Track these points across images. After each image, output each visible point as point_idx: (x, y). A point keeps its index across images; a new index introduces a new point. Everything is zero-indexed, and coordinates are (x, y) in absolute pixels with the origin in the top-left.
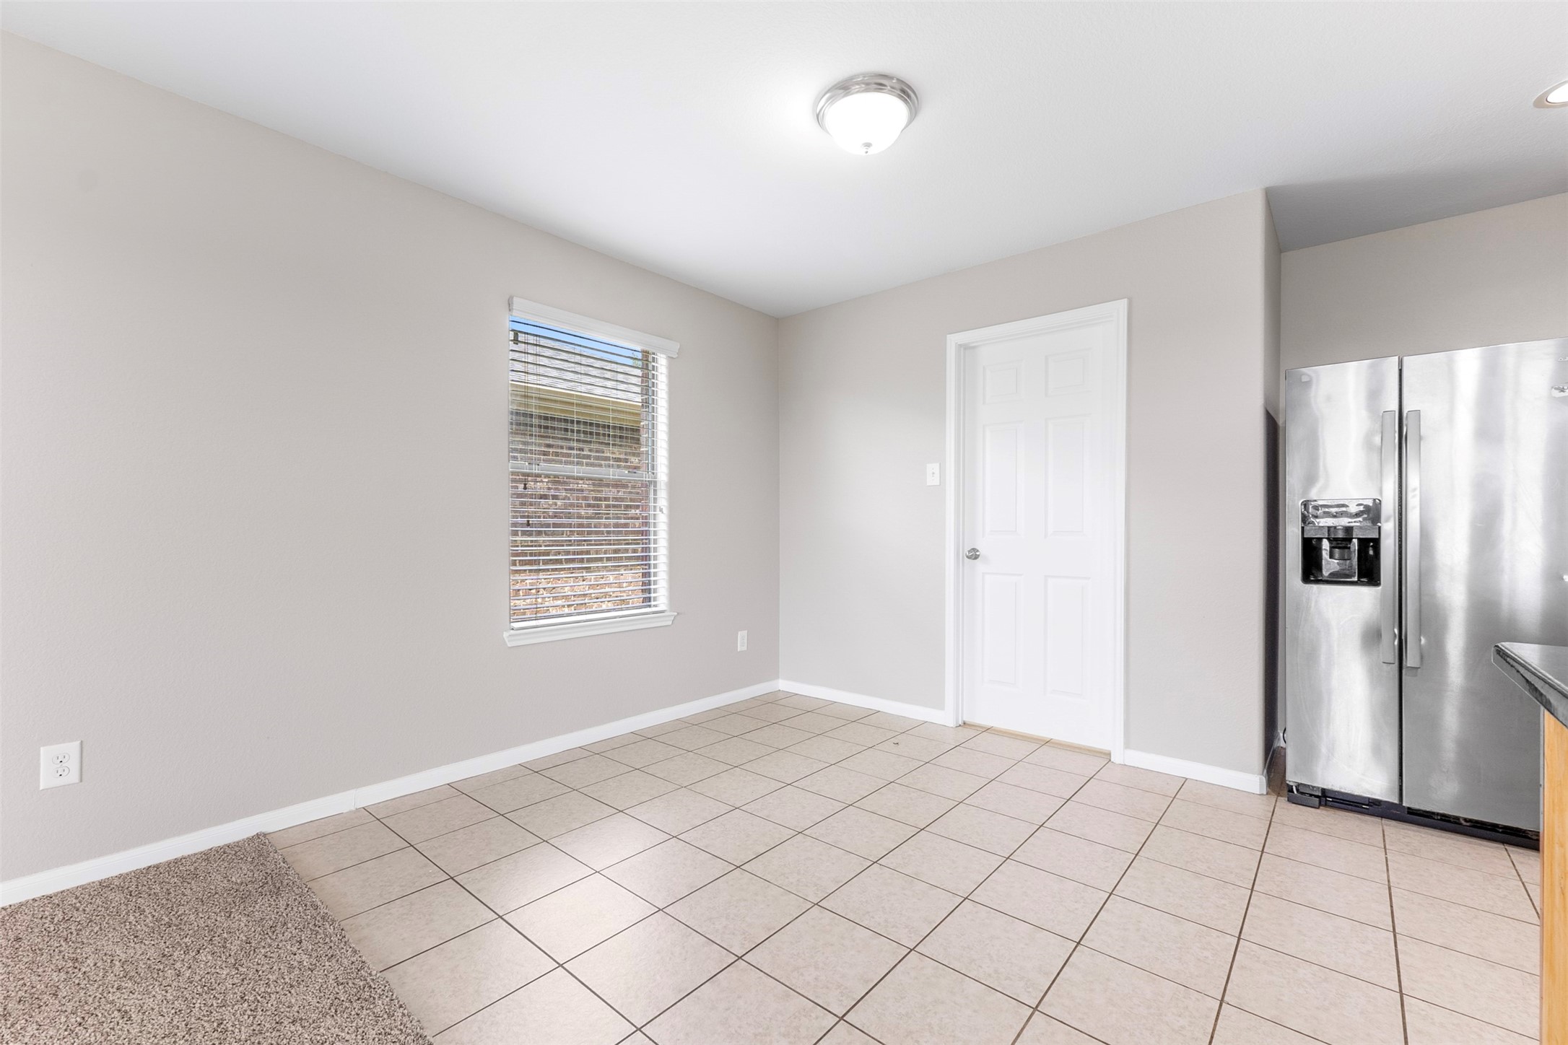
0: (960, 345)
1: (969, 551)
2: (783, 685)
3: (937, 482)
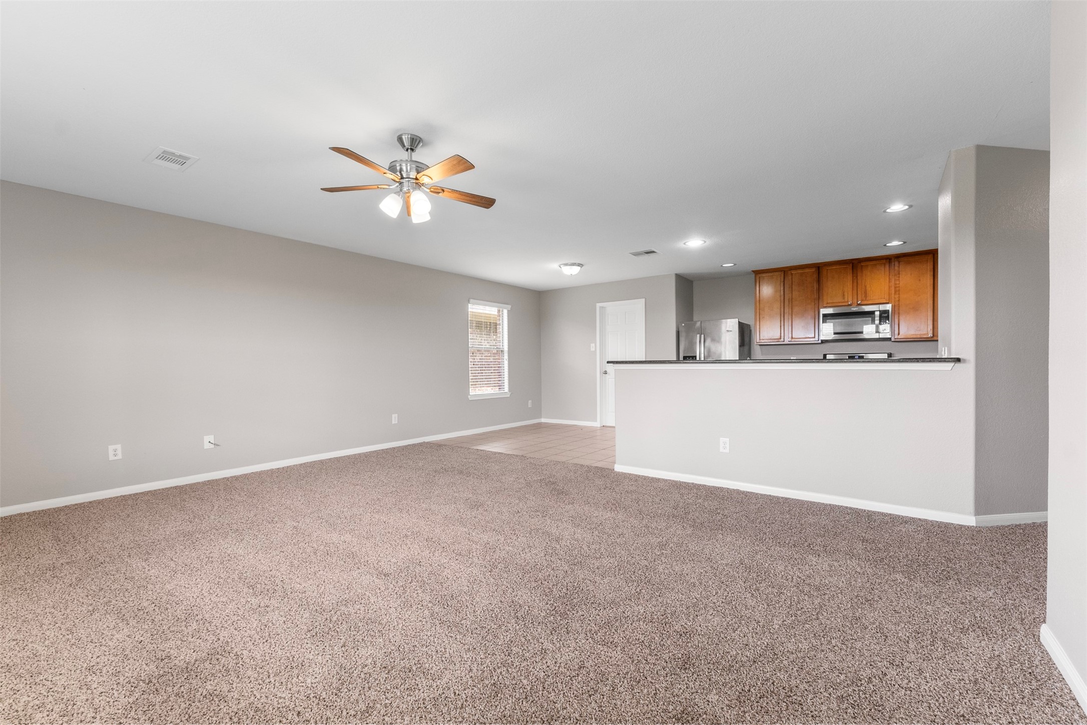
0: (601, 307)
1: (604, 372)
2: (543, 420)
3: (594, 350)
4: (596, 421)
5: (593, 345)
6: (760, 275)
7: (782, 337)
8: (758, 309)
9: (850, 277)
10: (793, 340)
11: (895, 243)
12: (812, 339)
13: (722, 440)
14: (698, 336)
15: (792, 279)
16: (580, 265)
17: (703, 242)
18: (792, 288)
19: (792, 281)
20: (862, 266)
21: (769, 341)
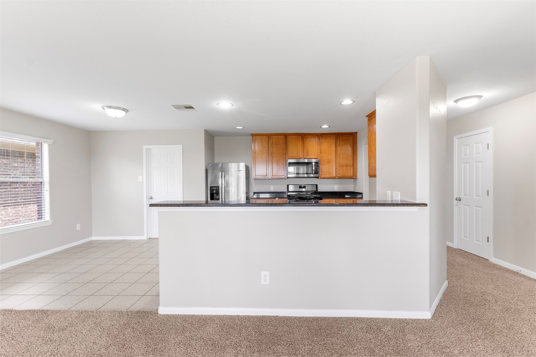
0: (147, 148)
1: (150, 197)
2: (94, 238)
3: (141, 181)
4: (143, 236)
5: (140, 177)
6: (256, 137)
7: (268, 175)
8: (254, 157)
9: (300, 143)
10: (273, 176)
11: (325, 126)
12: (283, 177)
13: (263, 273)
14: (220, 173)
15: (272, 141)
16: (124, 110)
17: (231, 105)
18: (273, 146)
19: (273, 142)
20: (306, 137)
21: (260, 177)
